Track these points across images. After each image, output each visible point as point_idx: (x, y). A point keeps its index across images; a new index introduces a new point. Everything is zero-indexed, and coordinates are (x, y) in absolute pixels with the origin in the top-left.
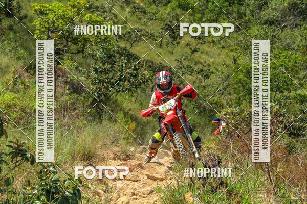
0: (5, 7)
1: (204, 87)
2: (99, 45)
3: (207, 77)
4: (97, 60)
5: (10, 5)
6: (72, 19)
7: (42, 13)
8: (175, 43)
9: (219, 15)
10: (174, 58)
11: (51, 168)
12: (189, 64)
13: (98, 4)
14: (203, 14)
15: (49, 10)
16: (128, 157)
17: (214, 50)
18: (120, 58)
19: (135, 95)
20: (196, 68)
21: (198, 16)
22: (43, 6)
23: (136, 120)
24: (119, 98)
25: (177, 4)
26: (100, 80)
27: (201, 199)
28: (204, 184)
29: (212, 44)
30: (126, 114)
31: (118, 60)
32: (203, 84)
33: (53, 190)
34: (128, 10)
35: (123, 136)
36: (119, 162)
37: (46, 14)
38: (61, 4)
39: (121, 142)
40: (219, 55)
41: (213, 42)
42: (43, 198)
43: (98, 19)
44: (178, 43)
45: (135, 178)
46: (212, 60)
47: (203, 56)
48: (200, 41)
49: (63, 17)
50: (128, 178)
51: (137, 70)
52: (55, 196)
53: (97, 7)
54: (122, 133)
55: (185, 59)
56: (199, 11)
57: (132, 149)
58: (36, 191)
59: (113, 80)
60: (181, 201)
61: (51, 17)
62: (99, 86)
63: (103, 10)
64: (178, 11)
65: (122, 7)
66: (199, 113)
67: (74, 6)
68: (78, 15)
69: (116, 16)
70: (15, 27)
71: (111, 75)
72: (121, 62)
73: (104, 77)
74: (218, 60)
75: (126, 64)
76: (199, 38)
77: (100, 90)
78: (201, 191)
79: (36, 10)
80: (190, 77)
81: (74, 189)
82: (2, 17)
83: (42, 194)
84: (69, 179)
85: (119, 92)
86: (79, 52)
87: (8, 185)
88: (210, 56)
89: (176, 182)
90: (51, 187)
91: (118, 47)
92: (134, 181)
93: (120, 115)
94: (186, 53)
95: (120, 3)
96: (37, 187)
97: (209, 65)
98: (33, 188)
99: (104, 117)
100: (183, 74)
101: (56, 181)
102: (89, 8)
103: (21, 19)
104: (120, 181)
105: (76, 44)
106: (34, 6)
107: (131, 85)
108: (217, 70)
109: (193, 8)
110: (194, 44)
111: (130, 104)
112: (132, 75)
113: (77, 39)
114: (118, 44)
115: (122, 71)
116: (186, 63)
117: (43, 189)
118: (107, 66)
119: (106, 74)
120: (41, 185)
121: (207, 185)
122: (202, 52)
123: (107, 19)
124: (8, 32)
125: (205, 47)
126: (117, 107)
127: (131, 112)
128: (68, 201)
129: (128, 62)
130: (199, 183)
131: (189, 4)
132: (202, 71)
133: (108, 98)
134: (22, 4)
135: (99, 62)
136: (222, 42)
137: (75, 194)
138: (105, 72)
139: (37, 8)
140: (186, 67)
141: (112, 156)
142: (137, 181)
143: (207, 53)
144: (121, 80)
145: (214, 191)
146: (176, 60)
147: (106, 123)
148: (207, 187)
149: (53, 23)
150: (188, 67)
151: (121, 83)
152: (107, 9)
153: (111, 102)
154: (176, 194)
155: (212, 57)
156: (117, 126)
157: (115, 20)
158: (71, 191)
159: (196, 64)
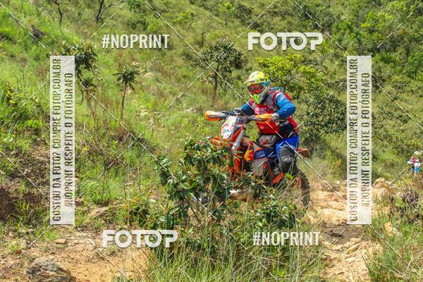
0: (235, 61)
1: (403, 131)
2: (312, 92)
3: (405, 122)
4: (309, 106)
5: (239, 59)
6: (290, 71)
7: (265, 66)
8: (377, 91)
9: (418, 68)
10: (376, 105)
11: (271, 196)
12: (389, 110)
13: (311, 58)
14: (403, 67)
15: (271, 63)
16: (334, 189)
17: (413, 98)
18: (329, 104)
19: (342, 135)
20: (396, 114)
21: (399, 68)
22: (266, 60)
23: (341, 157)
24: (327, 138)
25: (380, 57)
26: (312, 123)
27: (399, 229)
28: (402, 216)
29: (411, 93)
30: (333, 152)
31: (327, 105)
32: (402, 128)
33: (273, 214)
34: (337, 63)
35: (331, 171)
36: (326, 193)
37: (268, 67)
38: (281, 58)
39: (328, 176)
40: (417, 103)
41: (412, 91)
42: (264, 220)
43: (311, 71)
44: (380, 92)
45: (341, 207)
46: (411, 107)
47: (403, 103)
48: (400, 90)
49: (282, 69)
50: (334, 207)
51: (344, 114)
52: (274, 219)
53: (310, 61)
54: (330, 168)
55: (386, 106)
56: (400, 64)
57: (338, 182)
58: (258, 214)
59: (323, 123)
60: (381, 229)
61: (272, 69)
62: (311, 127)
63: (314, 63)
64: (381, 64)
65: (332, 60)
66: (397, 154)
67: (291, 60)
68: (295, 67)
69: (326, 68)
70: (242, 77)
71: (321, 118)
72: (330, 107)
73: (314, 120)
74: (416, 107)
75: (334, 109)
76: (399, 88)
77: (312, 131)
78: (399, 222)
79: (260, 64)
80: (390, 122)
81: (290, 214)
82: (232, 69)
83: (263, 217)
84: (287, 206)
85: (327, 133)
86: (294, 98)
87: (236, 208)
88: (408, 103)
89: (377, 213)
90: (271, 211)
91: (328, 95)
92: (339, 210)
93: (328, 153)
94: (387, 100)
95: (330, 57)
96: (259, 210)
97: (408, 112)
98: (256, 211)
99: (314, 154)
100: (384, 119)
101: (275, 207)
102: (303, 62)
103: (247, 70)
104: (327, 210)
105: (292, 91)
106: (258, 60)
107: (338, 127)
108: (415, 116)
109: (394, 62)
110: (395, 93)
111: (337, 144)
112: (339, 119)
113: (293, 87)
114: (328, 92)
115: (330, 115)
116: (387, 109)
117: (264, 213)
118: (318, 111)
119: (317, 117)
120: (263, 210)
121: (405, 217)
122: (401, 100)
123: (319, 70)
124: (236, 81)
125: (405, 96)
126: (325, 146)
127: (338, 151)
128: (284, 223)
129: (337, 107)
130: (397, 214)
131: (391, 58)
132: (401, 116)
133: (318, 137)
134: (249, 58)
135: (311, 108)
136: (419, 91)
137: (290, 218)
138: (317, 115)
139: (261, 61)
140: (386, 112)
141: (320, 187)
142: (341, 210)
143: (406, 101)
144: (329, 123)
145: (411, 222)
146: (378, 106)
147: (316, 159)
148: (405, 218)
149: (274, 74)
150: (389, 113)
151: (330, 125)
152: (319, 62)
153: (320, 142)
154: (377, 223)
155: (410, 105)
156: (325, 162)
157: (326, 72)
158: (287, 216)
159: (395, 111)
